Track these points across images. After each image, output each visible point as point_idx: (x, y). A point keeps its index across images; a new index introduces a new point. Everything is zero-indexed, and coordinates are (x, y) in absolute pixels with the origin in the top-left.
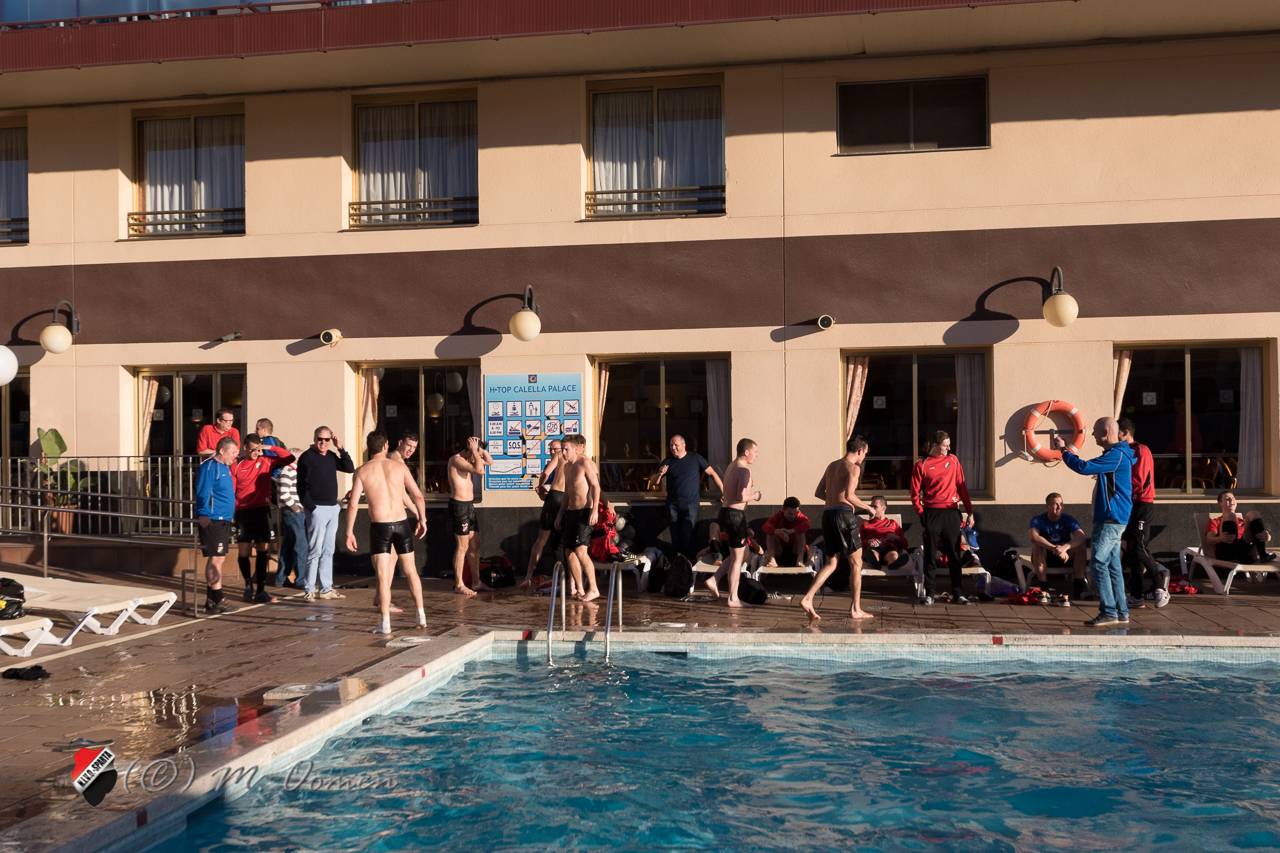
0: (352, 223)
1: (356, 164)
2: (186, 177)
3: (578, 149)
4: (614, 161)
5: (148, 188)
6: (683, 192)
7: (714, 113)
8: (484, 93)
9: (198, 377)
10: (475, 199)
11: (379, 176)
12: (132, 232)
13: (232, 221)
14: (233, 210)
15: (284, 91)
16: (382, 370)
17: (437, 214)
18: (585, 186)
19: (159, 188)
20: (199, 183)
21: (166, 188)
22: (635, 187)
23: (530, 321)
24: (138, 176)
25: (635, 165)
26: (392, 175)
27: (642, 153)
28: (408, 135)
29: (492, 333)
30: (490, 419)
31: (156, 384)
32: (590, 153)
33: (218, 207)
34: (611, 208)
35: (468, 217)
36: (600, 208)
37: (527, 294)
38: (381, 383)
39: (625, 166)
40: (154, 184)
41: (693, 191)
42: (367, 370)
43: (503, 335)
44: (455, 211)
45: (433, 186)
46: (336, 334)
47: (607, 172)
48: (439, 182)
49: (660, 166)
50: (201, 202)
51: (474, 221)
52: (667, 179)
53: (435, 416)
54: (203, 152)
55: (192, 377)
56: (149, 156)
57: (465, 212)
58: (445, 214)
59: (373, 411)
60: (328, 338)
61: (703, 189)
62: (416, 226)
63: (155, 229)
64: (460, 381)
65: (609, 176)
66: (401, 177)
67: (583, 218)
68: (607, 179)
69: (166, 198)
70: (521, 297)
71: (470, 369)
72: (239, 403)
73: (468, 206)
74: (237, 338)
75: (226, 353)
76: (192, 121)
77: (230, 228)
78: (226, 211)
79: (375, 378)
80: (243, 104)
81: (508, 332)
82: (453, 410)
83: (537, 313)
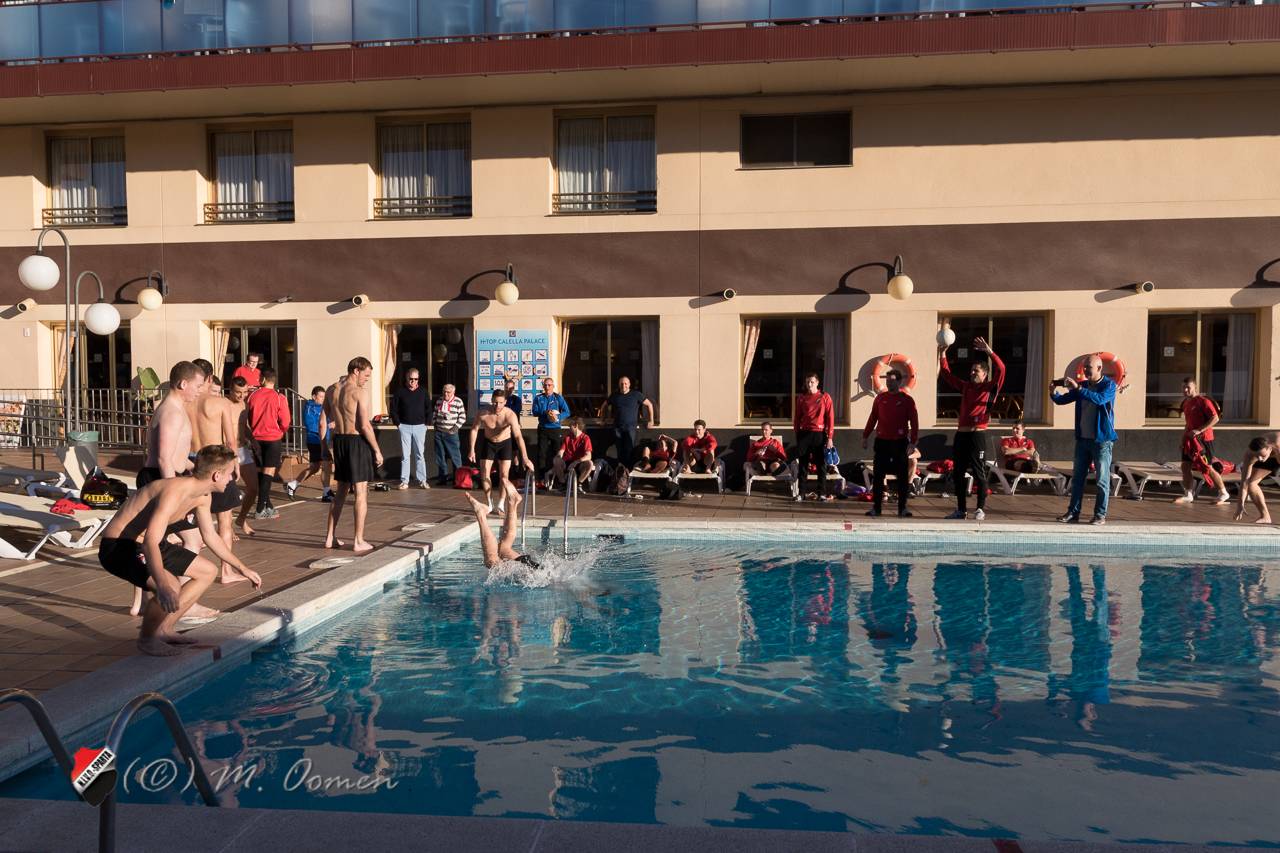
0: (376, 214)
1: (378, 170)
2: (248, 178)
3: (547, 162)
4: (574, 171)
5: (219, 185)
6: (625, 195)
7: (649, 135)
8: (476, 116)
9: (261, 330)
10: (469, 198)
11: (396, 179)
12: (207, 219)
13: (284, 211)
14: (285, 203)
15: (324, 112)
16: (400, 326)
17: (440, 208)
18: (552, 189)
19: (228, 185)
20: (259, 182)
21: (233, 186)
22: (590, 191)
23: (510, 291)
24: (211, 176)
25: (590, 174)
26: (406, 179)
27: (595, 166)
28: (418, 148)
29: (482, 300)
30: (481, 363)
31: (227, 335)
32: (556, 165)
33: (274, 200)
34: (572, 206)
35: (464, 211)
36: (563, 206)
37: (508, 271)
38: (399, 337)
39: (582, 175)
40: (223, 182)
41: (633, 195)
42: (388, 326)
43: (491, 301)
44: (454, 207)
45: (437, 187)
46: (364, 298)
47: (569, 178)
48: (442, 185)
49: (608, 176)
50: (260, 196)
51: (469, 215)
52: (614, 184)
53: (441, 361)
54: (261, 157)
55: (257, 330)
56: (220, 161)
57: (462, 207)
58: (447, 209)
59: (393, 356)
60: (359, 301)
61: (641, 193)
62: (424, 218)
63: (225, 217)
64: (460, 335)
65: (570, 182)
66: (413, 181)
67: (551, 213)
68: (569, 184)
69: (233, 193)
70: (504, 272)
71: (466, 325)
72: (292, 350)
73: (465, 203)
74: (289, 301)
75: (280, 312)
76: (253, 134)
77: (283, 217)
78: (280, 203)
79: (394, 332)
80: (291, 122)
81: (494, 299)
82: (454, 357)
83: (516, 285)
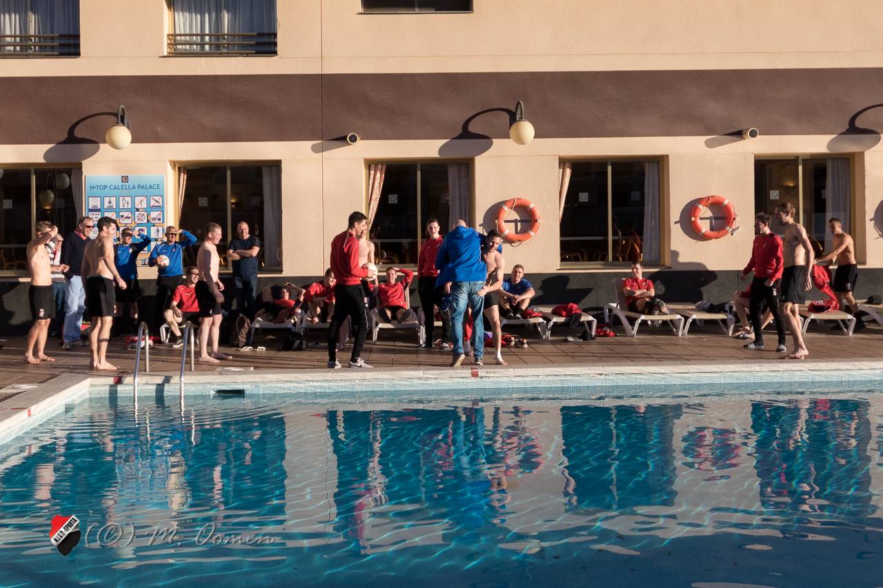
4: (190, 12)
6: (244, 37)
10: (77, 36)
17: (45, 47)
18: (167, 29)
22: (207, 32)
23: (122, 134)
25: (207, 16)
26: (7, 15)
27: (212, 7)
29: (93, 142)
30: (90, 210)
34: (188, 47)
35: (72, 50)
36: (179, 47)
37: (120, 113)
39: (199, 16)
41: (251, 37)
43: (101, 145)
44: (61, 45)
45: (42, 25)
47: (185, 17)
48: (46, 23)
49: (226, 17)
51: (77, 54)
52: (232, 25)
57: (69, 47)
58: (52, 47)
61: (260, 35)
62: (27, 56)
64: (68, 179)
65: (186, 22)
66: (16, 18)
67: (166, 54)
68: (184, 25)
70: (116, 115)
71: (75, 170)
73: (72, 41)
81: (105, 142)
82: (61, 204)
83: (128, 128)
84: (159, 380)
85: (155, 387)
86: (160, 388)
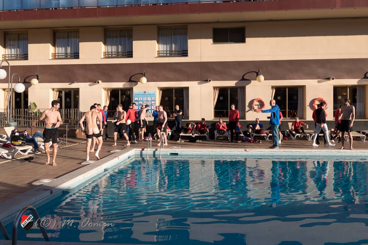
0: (104, 57)
1: (105, 44)
2: (65, 46)
3: (155, 42)
4: (163, 44)
5: (56, 48)
6: (179, 51)
7: (186, 34)
8: (134, 28)
9: (69, 91)
10: (132, 52)
11: (110, 46)
12: (53, 58)
13: (76, 56)
14: (76, 53)
15: (89, 26)
16: (111, 90)
17: (123, 55)
18: (157, 49)
19: (59, 48)
20: (69, 47)
21: (61, 48)
22: (168, 50)
23: (144, 80)
24: (54, 45)
25: (168, 45)
26: (113, 46)
27: (170, 43)
28: (117, 37)
29: (136, 82)
30: (135, 101)
31: (58, 92)
32: (158, 42)
33: (73, 52)
34: (163, 54)
35: (131, 56)
36: (160, 54)
37: (144, 73)
38: (110, 93)
39: (166, 46)
41: (181, 51)
42: (107, 90)
43: (138, 82)
44: (128, 54)
45: (122, 49)
46: (100, 81)
47: (162, 46)
48: (124, 48)
49: (173, 46)
50: (69, 51)
51: (132, 57)
52: (175, 48)
53: (123, 100)
54: (69, 39)
55: (67, 91)
56: (57, 41)
57: (130, 55)
58: (125, 55)
59: (109, 99)
60: (98, 82)
61: (183, 51)
62: (118, 58)
63: (58, 57)
64: (129, 92)
65: (162, 47)
66: (115, 47)
67: (156, 57)
68: (162, 48)
69: (61, 50)
70: (142, 74)
71: (131, 89)
72: (78, 97)
73: (131, 53)
74: (77, 82)
75: (75, 86)
76: (67, 33)
77: (76, 57)
78: (75, 53)
79: (109, 92)
80: (79, 29)
81: (139, 82)
82: (127, 99)
83: (146, 78)
84: (154, 150)
85: (153, 152)
86: (154, 152)
